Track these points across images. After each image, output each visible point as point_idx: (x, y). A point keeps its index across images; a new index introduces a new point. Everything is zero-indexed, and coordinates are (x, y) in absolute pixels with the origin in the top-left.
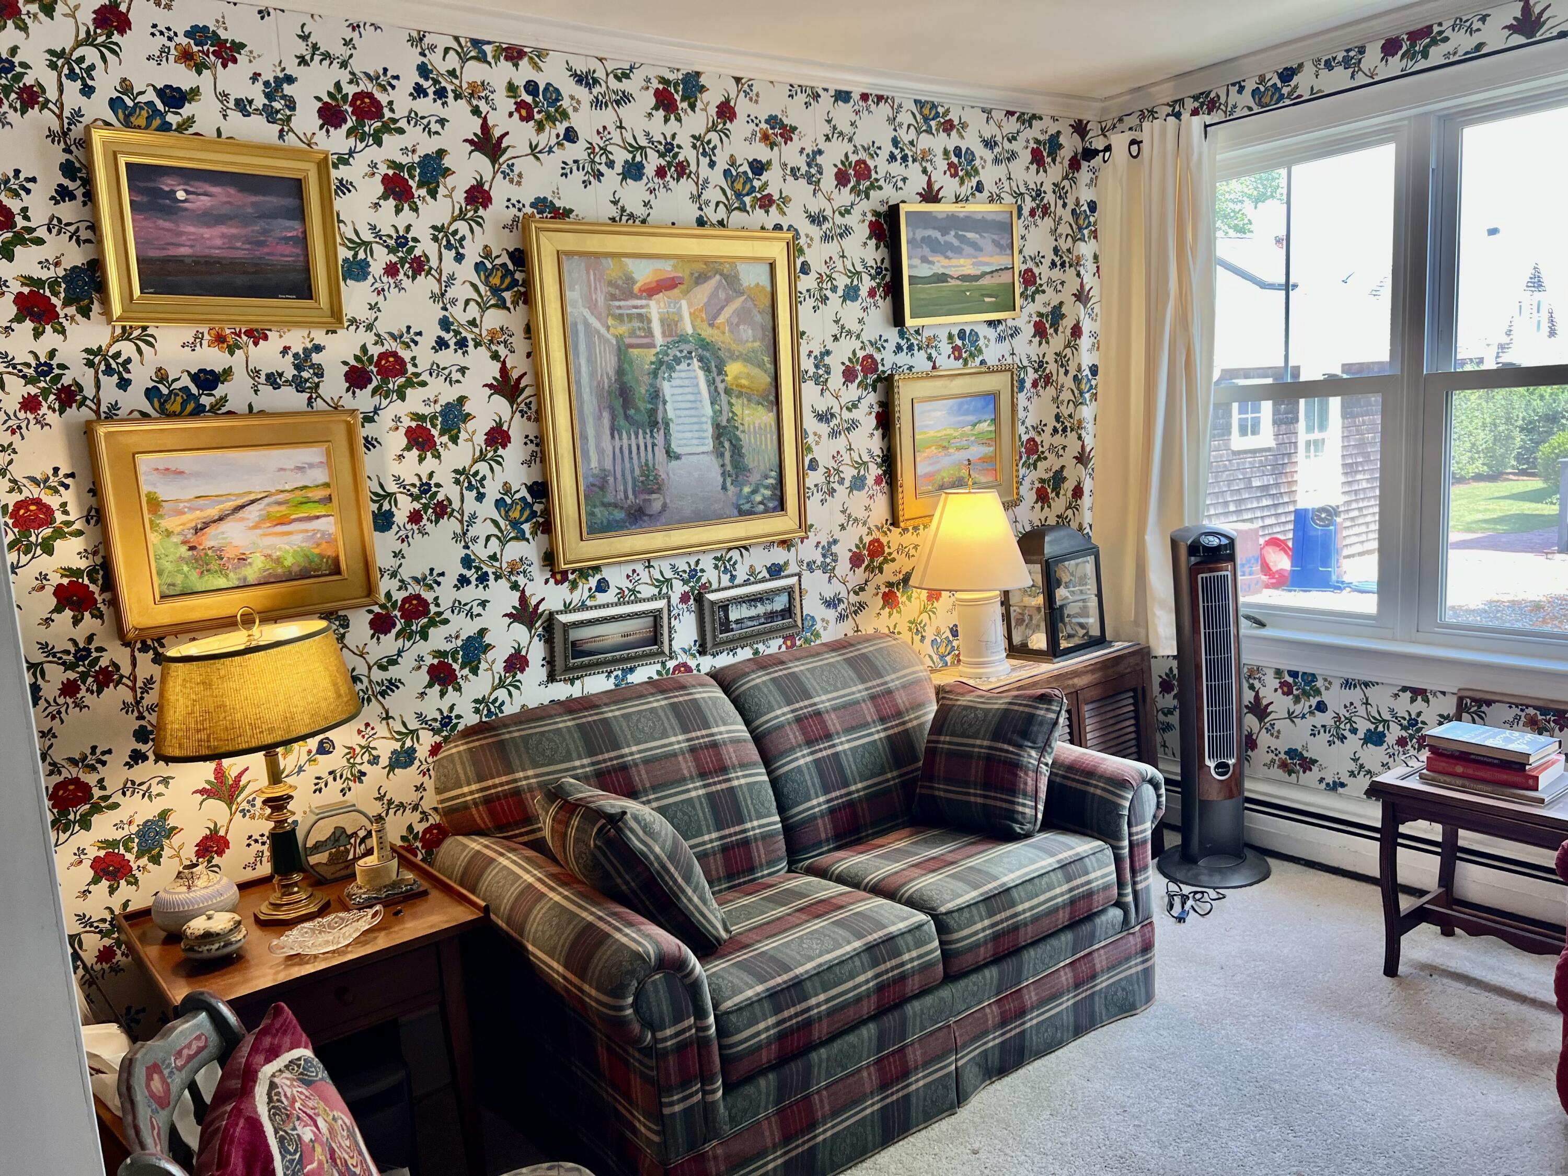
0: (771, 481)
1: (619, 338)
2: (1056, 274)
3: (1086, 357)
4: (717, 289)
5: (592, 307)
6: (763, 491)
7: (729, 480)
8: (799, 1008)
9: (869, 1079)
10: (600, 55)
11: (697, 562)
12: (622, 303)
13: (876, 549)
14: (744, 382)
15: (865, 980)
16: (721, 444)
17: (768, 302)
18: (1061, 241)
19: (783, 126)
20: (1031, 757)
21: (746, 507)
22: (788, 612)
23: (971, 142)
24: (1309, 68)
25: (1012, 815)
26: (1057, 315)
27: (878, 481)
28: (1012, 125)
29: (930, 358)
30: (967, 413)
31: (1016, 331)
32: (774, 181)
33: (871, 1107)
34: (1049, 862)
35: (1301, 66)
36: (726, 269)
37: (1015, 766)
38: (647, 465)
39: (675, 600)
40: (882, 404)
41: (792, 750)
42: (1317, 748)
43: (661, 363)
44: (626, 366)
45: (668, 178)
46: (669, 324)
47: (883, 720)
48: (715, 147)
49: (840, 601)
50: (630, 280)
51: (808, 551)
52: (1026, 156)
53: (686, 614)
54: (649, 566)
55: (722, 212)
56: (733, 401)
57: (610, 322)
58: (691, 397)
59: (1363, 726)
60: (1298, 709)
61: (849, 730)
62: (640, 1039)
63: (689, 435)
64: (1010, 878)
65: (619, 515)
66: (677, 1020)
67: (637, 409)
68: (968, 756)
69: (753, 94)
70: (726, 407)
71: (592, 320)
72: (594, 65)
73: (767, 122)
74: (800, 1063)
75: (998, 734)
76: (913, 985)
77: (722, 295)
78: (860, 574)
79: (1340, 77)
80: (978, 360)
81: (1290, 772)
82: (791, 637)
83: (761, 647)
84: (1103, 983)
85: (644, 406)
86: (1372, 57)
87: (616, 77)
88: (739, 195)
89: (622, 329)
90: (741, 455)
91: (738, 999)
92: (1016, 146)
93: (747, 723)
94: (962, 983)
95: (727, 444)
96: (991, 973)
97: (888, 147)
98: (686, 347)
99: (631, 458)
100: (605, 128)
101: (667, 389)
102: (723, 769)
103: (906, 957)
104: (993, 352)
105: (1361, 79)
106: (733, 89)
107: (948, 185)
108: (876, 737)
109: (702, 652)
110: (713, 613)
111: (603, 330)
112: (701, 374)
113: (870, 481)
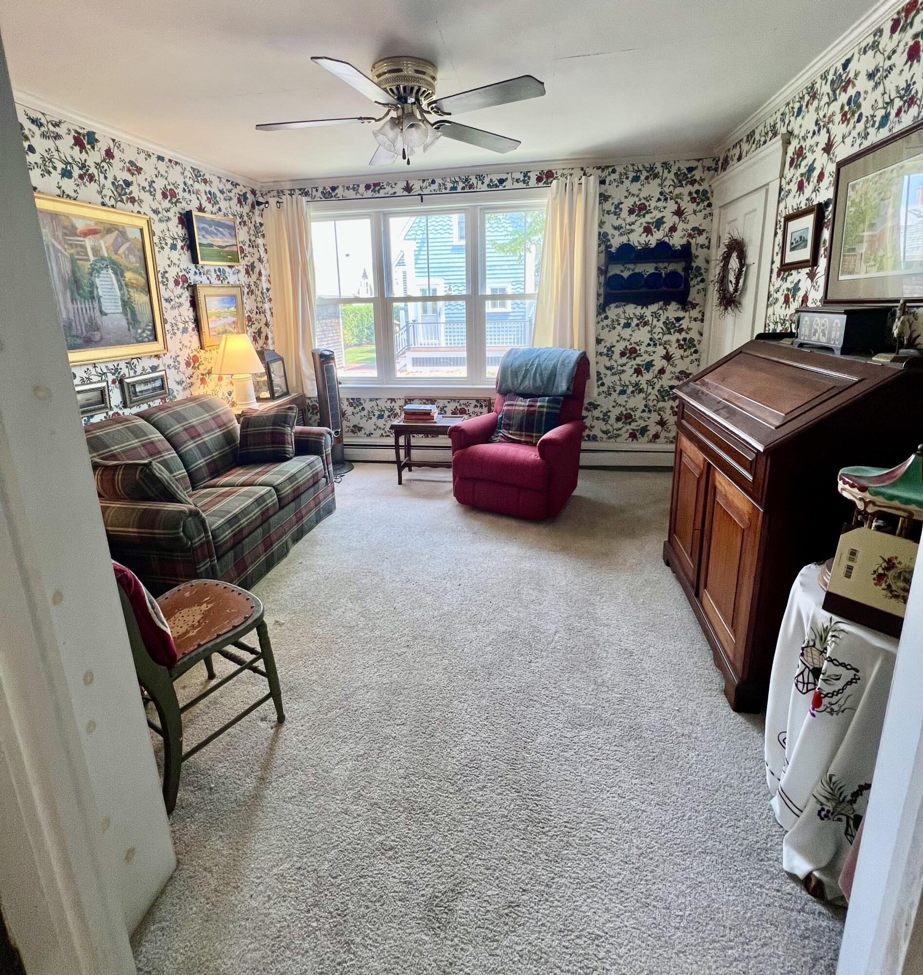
0: (150, 328)
1: (72, 255)
2: (251, 249)
3: (265, 285)
4: (117, 238)
5: (55, 237)
6: (147, 332)
7: (131, 326)
8: (238, 525)
9: (261, 548)
10: (43, 112)
11: (118, 365)
12: (71, 238)
13: (195, 359)
14: (134, 281)
15: (257, 512)
16: (126, 309)
17: (140, 246)
18: (251, 236)
19: (137, 167)
20: (288, 430)
21: (140, 339)
22: (162, 387)
23: (214, 190)
24: (341, 188)
25: (285, 452)
26: (253, 266)
27: (193, 330)
28: (229, 186)
29: (208, 278)
30: (225, 303)
31: (239, 271)
32: (135, 190)
33: (263, 558)
34: (303, 464)
35: (338, 187)
36: (120, 229)
37: (283, 434)
38: (91, 317)
39: (110, 383)
40: (191, 297)
41: (186, 442)
42: (362, 423)
43: (93, 269)
44: (76, 269)
45: (85, 181)
46: (96, 251)
47: (219, 427)
48: (106, 170)
49: (183, 382)
50: (74, 228)
51: (167, 360)
52: (235, 200)
53: (115, 389)
54: (95, 367)
55: (113, 202)
56: (130, 290)
57: (66, 246)
58: (110, 287)
59: (377, 413)
60: (355, 411)
61: (207, 432)
62: (187, 544)
63: (111, 304)
64: (294, 471)
65: (79, 341)
66: (199, 535)
67: (84, 290)
68: (263, 434)
69: (121, 148)
70: (126, 293)
71: (57, 245)
72: (40, 115)
73: (129, 163)
74: (240, 545)
75: (274, 424)
76: (271, 512)
77: (120, 240)
78: (190, 370)
79: (351, 194)
80: (226, 282)
81: (355, 433)
82: (164, 399)
83: (151, 404)
84: (322, 504)
85: (87, 289)
86: (362, 189)
87: (52, 124)
88: (120, 195)
89: (72, 251)
90: (135, 315)
91: (216, 525)
92: (232, 195)
93: (162, 433)
94: (285, 509)
95: (128, 309)
96: (292, 505)
97: (182, 186)
98: (105, 263)
99: (83, 314)
100: (49, 149)
101: (98, 281)
102: (159, 452)
103: (268, 502)
104: (232, 279)
105: (359, 196)
106: (112, 145)
107: (208, 207)
108: (218, 434)
109: (125, 406)
110: (129, 389)
111: (63, 250)
112: (113, 276)
113: (190, 329)
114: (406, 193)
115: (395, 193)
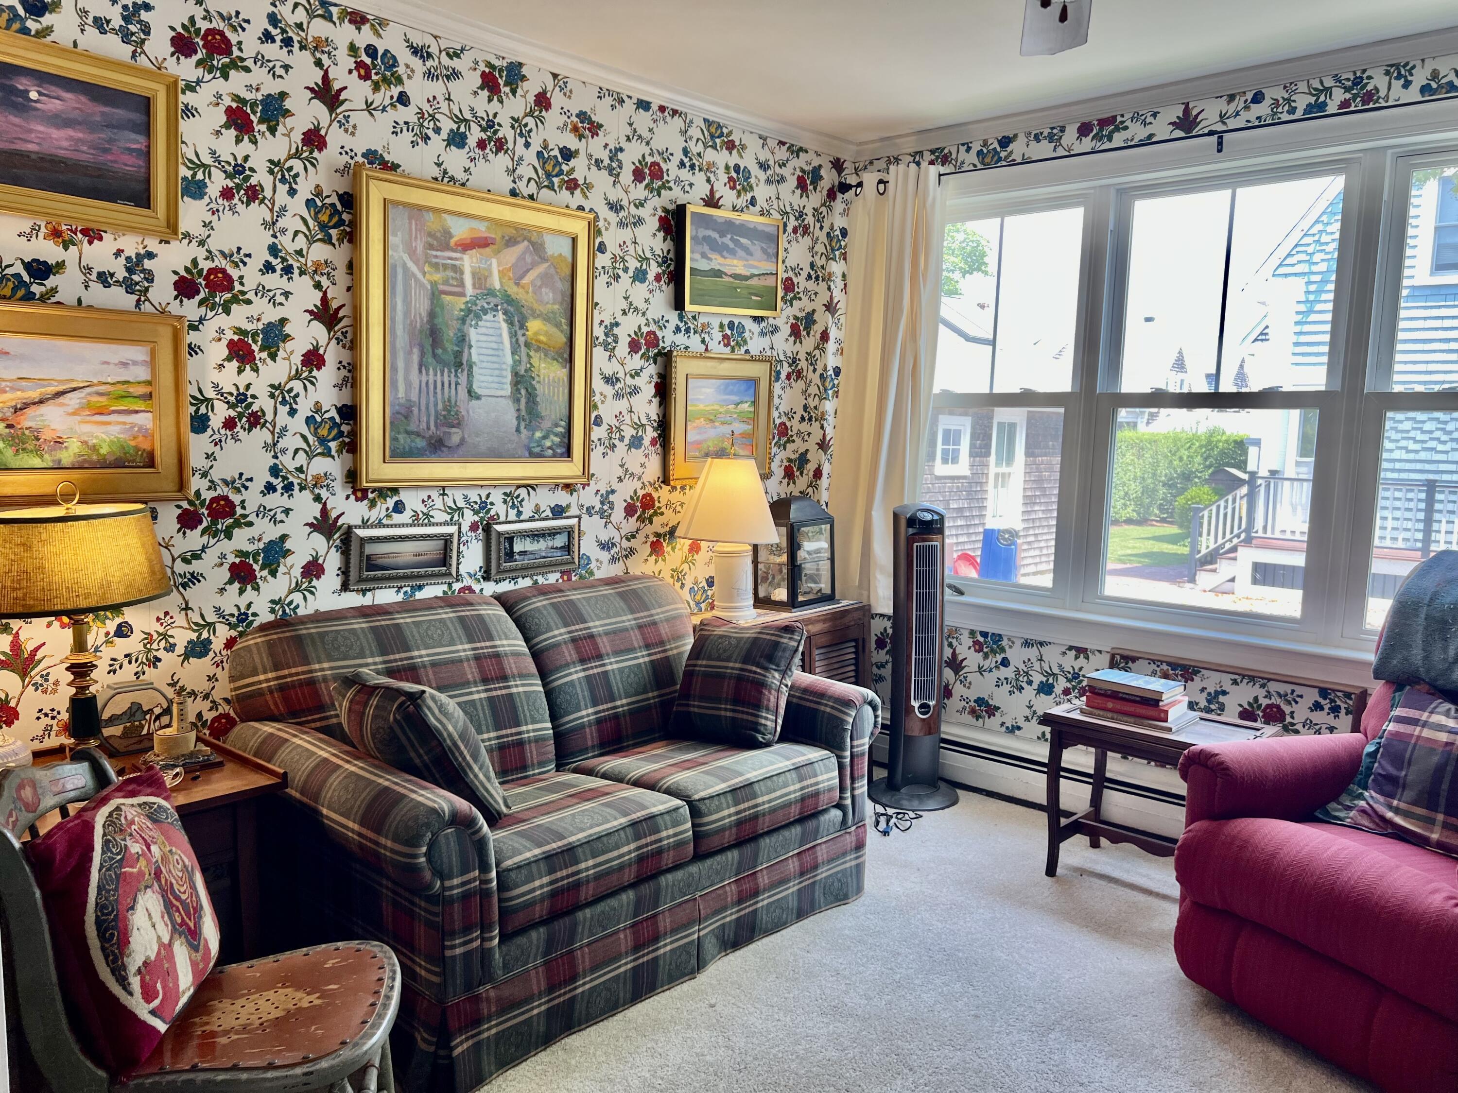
0: (560, 430)
1: (434, 284)
2: (811, 285)
3: (831, 360)
4: (524, 253)
5: (412, 253)
6: (552, 437)
7: (523, 424)
8: (570, 870)
9: (625, 940)
10: (436, 33)
11: (488, 496)
12: (439, 253)
13: (648, 502)
14: (542, 338)
15: (628, 850)
16: (518, 390)
17: (568, 271)
18: (817, 258)
19: (591, 122)
20: (774, 678)
21: (537, 450)
22: (567, 548)
23: (748, 162)
24: (1022, 139)
25: (756, 727)
26: (809, 320)
27: (653, 442)
28: (782, 154)
29: (703, 341)
30: (731, 393)
31: (776, 330)
32: (580, 168)
33: (625, 965)
34: (785, 765)
35: (1016, 136)
36: (534, 238)
37: (760, 685)
38: (449, 401)
39: (465, 528)
40: (660, 376)
41: (567, 665)
42: (1000, 697)
43: (469, 311)
44: (438, 309)
45: (488, 151)
46: (480, 279)
47: (648, 646)
48: (530, 131)
49: (614, 545)
50: (448, 234)
51: (588, 497)
52: (792, 182)
53: (474, 541)
54: (444, 494)
55: (532, 188)
56: (532, 353)
57: (427, 268)
58: (494, 346)
59: (1037, 678)
60: (987, 664)
61: (617, 653)
62: (430, 886)
63: (490, 379)
64: (752, 775)
65: (420, 443)
66: (465, 871)
67: (445, 350)
68: (721, 677)
69: (567, 90)
70: (524, 359)
71: (411, 265)
72: (429, 40)
73: (577, 116)
74: (567, 920)
75: (747, 659)
76: (668, 860)
77: (529, 259)
78: (632, 524)
79: (1045, 148)
80: (743, 350)
81: (978, 717)
82: (568, 573)
83: (541, 580)
84: (823, 873)
85: (451, 347)
86: (1070, 136)
87: (448, 54)
88: (549, 175)
89: (437, 277)
90: (535, 403)
91: (517, 859)
92: (786, 172)
93: (527, 640)
94: (709, 862)
95: (523, 392)
96: (733, 856)
97: (679, 155)
98: (493, 301)
99: (435, 393)
100: (434, 98)
101: (473, 335)
102: (504, 678)
103: (664, 834)
104: (756, 344)
105: (1061, 152)
106: (550, 83)
107: (728, 196)
108: (641, 660)
109: (487, 577)
110: (499, 543)
111: (419, 275)
112: (504, 326)
113: (647, 441)
114: (1179, 133)
115: (1151, 136)
